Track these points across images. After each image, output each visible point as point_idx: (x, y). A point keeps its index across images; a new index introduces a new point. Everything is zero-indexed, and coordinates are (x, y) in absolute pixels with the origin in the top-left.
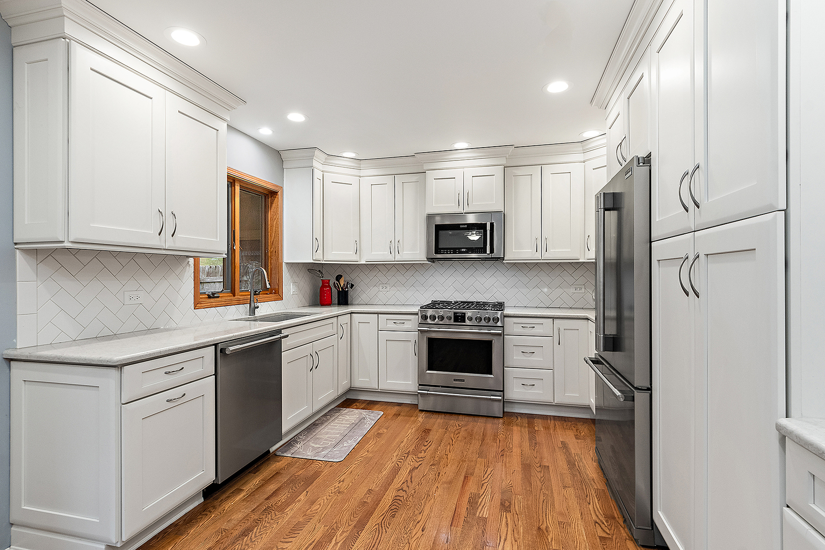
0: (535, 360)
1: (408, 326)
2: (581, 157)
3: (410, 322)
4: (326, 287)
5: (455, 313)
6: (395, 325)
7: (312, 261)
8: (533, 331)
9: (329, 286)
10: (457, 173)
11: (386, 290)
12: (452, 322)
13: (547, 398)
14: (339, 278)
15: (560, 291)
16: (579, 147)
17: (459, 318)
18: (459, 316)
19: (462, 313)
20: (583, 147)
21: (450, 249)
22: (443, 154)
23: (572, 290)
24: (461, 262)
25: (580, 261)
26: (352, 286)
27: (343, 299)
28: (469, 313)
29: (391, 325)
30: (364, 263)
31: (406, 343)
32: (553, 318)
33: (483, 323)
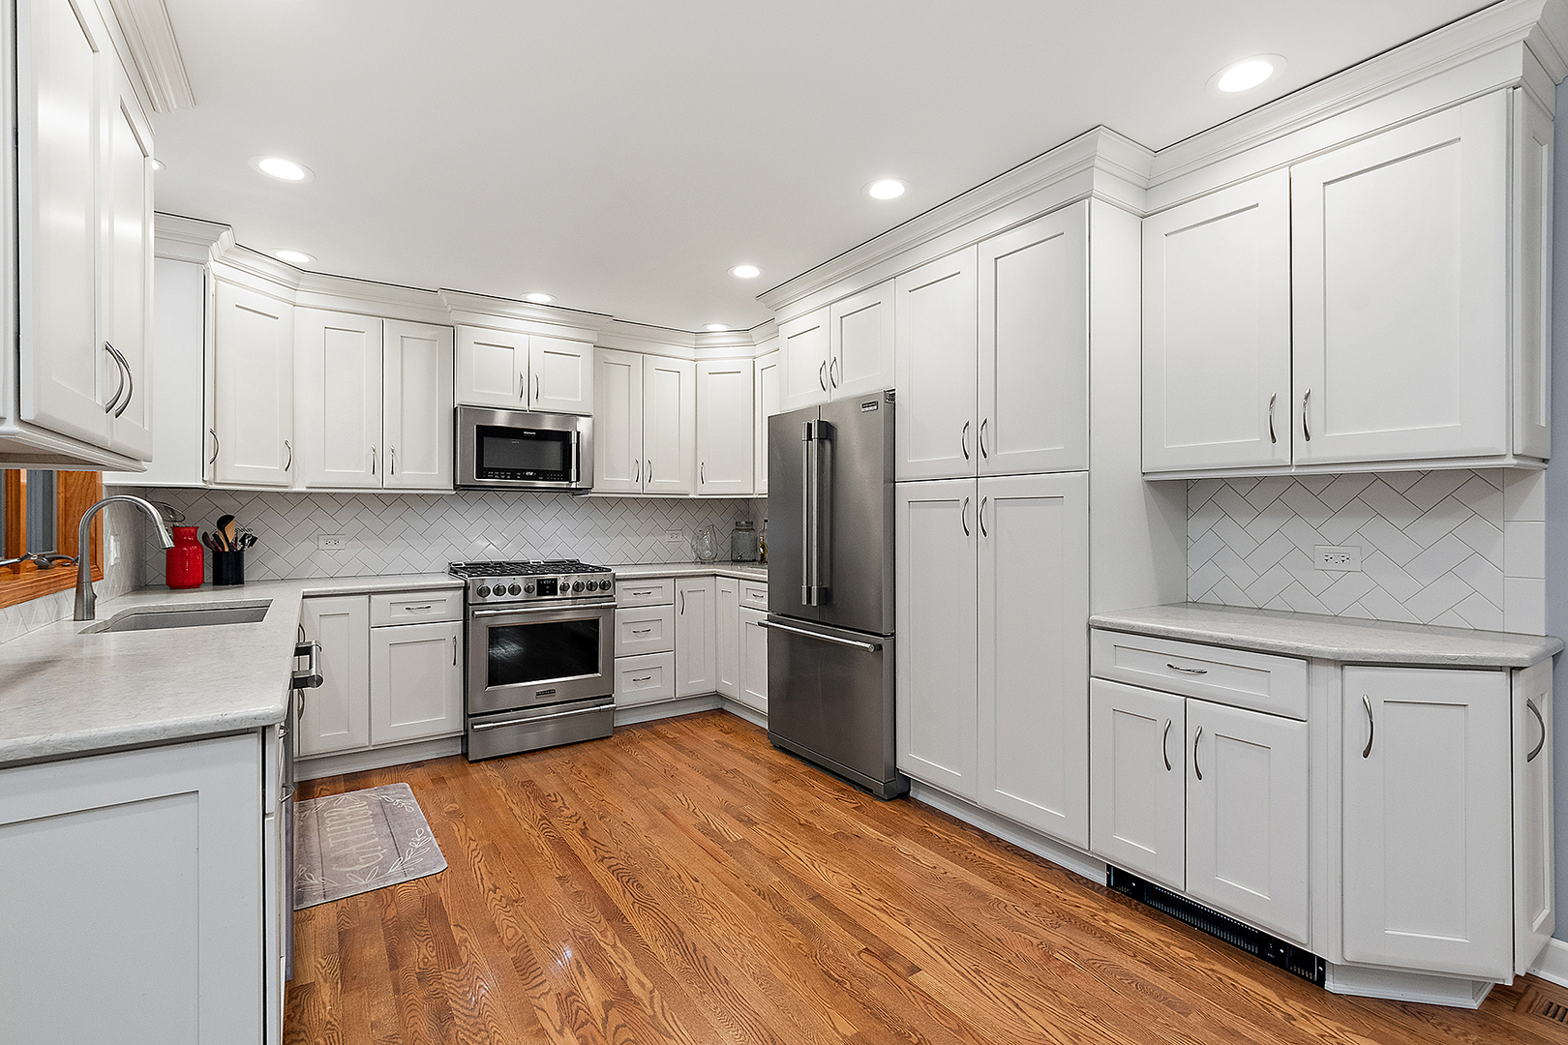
0: (652, 640)
1: (437, 611)
2: (691, 353)
3: (443, 603)
4: (189, 544)
5: (539, 581)
6: (409, 614)
7: (201, 484)
8: (650, 599)
9: (196, 542)
10: (518, 341)
11: (335, 547)
12: (534, 594)
13: (667, 693)
14: (224, 521)
15: (651, 539)
16: (691, 339)
17: (547, 588)
18: (547, 585)
19: (552, 580)
20: (696, 340)
21: (506, 470)
22: (494, 302)
23: (667, 538)
24: (500, 494)
25: (691, 496)
26: (254, 540)
27: (229, 570)
28: (561, 579)
29: (400, 614)
30: (304, 490)
31: (433, 644)
32: (675, 577)
33: (585, 593)
